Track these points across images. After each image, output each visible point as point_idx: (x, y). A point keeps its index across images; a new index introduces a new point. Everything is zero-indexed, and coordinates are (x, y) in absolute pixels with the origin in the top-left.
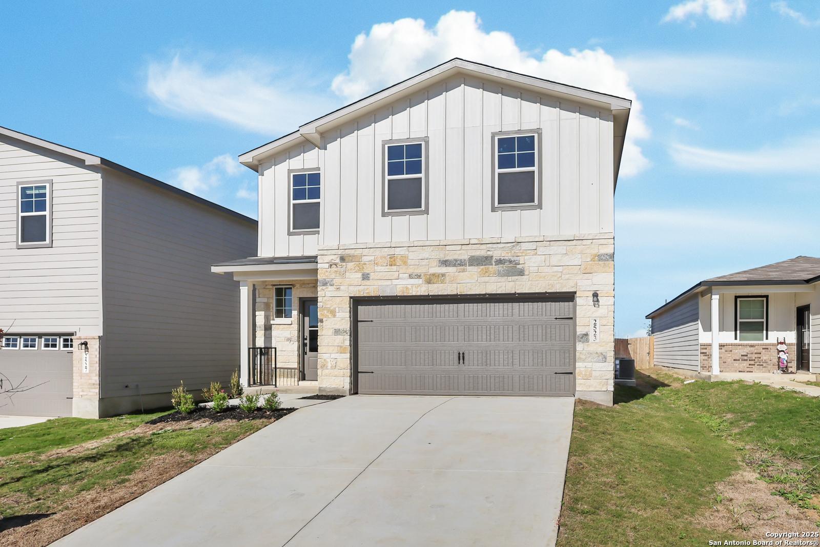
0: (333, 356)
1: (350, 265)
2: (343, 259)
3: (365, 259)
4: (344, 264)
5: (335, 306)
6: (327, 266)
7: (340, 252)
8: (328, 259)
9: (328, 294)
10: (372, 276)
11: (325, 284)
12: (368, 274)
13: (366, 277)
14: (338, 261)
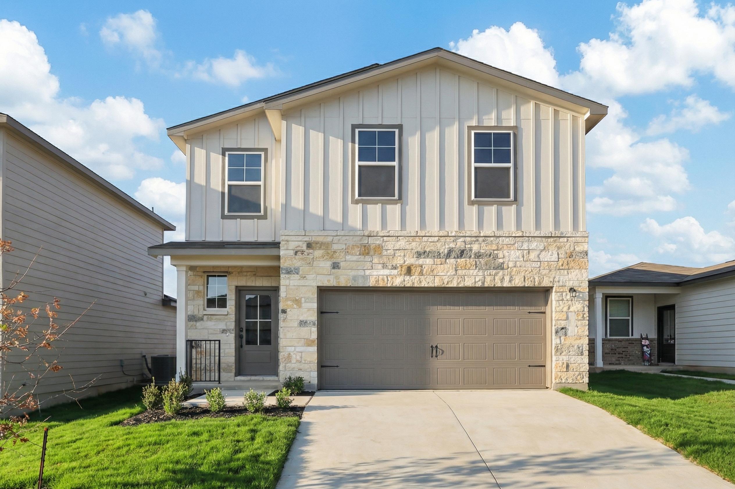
0: (298, 349)
1: (318, 253)
2: (309, 245)
3: (335, 247)
4: (311, 251)
5: (301, 296)
6: (292, 253)
7: (307, 239)
8: (292, 245)
9: (292, 283)
10: (342, 264)
11: (289, 272)
12: (338, 263)
13: (336, 266)
14: (304, 247)
